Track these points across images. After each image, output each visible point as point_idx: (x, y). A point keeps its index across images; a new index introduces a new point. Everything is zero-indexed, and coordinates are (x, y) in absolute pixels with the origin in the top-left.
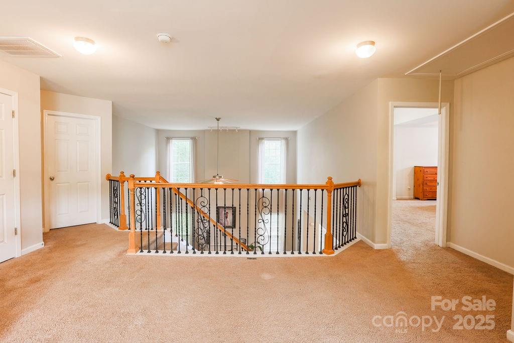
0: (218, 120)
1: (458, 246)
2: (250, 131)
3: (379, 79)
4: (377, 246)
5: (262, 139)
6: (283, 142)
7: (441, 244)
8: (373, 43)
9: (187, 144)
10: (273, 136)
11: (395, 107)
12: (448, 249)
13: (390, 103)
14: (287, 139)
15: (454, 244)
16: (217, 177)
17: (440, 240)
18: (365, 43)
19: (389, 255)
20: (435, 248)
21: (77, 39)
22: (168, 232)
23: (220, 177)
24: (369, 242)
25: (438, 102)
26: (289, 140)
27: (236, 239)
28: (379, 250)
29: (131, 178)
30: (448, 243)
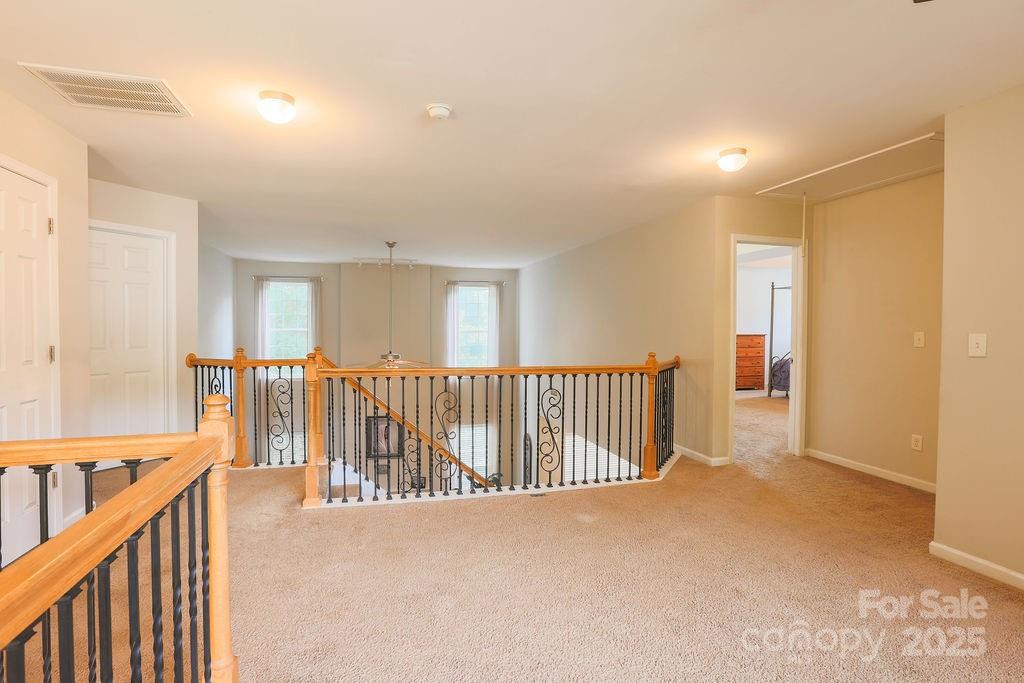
0: (391, 245)
1: (820, 452)
2: (432, 268)
3: (717, 197)
4: (715, 461)
5: (454, 283)
6: (494, 289)
7: (797, 452)
8: (744, 151)
9: (302, 292)
10: (476, 279)
11: (738, 242)
12: (808, 458)
13: (732, 235)
14: (499, 285)
15: (814, 451)
16: (390, 358)
17: (795, 446)
18: (733, 151)
19: (735, 474)
20: (790, 459)
21: (265, 94)
22: (338, 465)
23: (397, 357)
24: (700, 456)
25: (801, 238)
26: (505, 286)
27: (467, 469)
28: (720, 468)
29: (311, 361)
30: (807, 450)
